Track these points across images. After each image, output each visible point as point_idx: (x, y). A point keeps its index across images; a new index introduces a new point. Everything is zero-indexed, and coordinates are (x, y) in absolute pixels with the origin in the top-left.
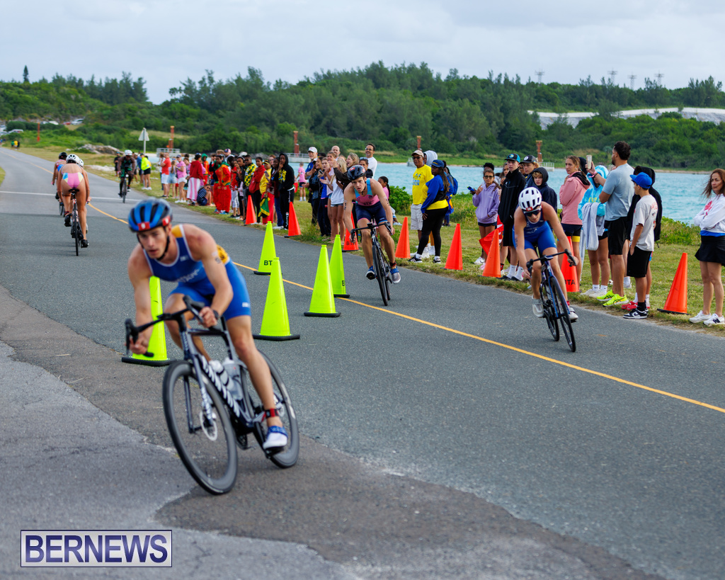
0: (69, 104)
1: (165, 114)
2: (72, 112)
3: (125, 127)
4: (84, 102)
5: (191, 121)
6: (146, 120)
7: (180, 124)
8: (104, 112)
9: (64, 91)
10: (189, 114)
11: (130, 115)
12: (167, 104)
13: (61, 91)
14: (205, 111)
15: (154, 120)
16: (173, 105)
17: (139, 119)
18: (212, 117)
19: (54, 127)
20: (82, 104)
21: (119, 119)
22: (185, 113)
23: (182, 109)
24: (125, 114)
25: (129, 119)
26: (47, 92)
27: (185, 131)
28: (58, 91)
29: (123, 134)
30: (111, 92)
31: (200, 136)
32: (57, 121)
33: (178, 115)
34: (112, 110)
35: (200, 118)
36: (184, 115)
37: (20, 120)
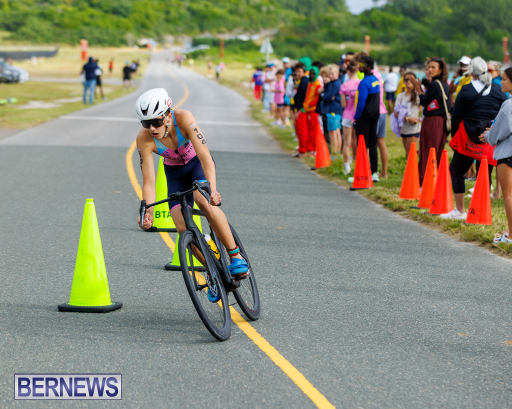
0: (260, 17)
2: (263, 25)
3: (320, 40)
4: (276, 13)
5: (393, 31)
6: (343, 31)
7: (381, 34)
8: (298, 24)
9: (256, 2)
10: (390, 24)
11: (325, 26)
12: (366, 13)
14: (408, 19)
15: (352, 31)
16: (374, 14)
17: (335, 30)
18: (417, 26)
19: (243, 42)
20: (274, 16)
21: (315, 30)
22: (387, 22)
23: (383, 17)
24: (320, 25)
25: (325, 30)
26: (237, 5)
27: (385, 40)
28: (248, 4)
29: (315, 47)
31: (401, 47)
32: (247, 36)
33: (379, 24)
34: (307, 21)
35: (403, 27)
36: (386, 25)
37: (207, 35)
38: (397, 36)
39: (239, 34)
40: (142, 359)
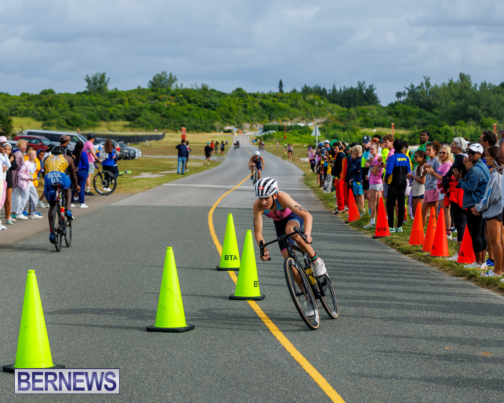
0: (313, 109)
1: (390, 114)
2: (316, 115)
3: (358, 126)
4: (325, 106)
5: (412, 119)
6: (375, 119)
7: (403, 121)
8: (341, 114)
9: (310, 98)
10: (410, 114)
11: (362, 116)
12: (392, 106)
13: (307, 99)
14: (423, 110)
15: (381, 119)
16: (397, 106)
17: (369, 118)
18: (429, 115)
19: (300, 127)
20: (323, 108)
21: (354, 119)
22: (407, 112)
23: (404, 109)
24: (358, 116)
25: (361, 119)
26: (296, 100)
27: (406, 126)
28: (304, 99)
29: (354, 131)
30: (349, 97)
31: (417, 131)
32: (304, 123)
33: (401, 114)
34: (347, 112)
35: (420, 116)
36: (407, 114)
37: (274, 123)
38: (415, 122)
39: (298, 122)
40: (206, 368)
